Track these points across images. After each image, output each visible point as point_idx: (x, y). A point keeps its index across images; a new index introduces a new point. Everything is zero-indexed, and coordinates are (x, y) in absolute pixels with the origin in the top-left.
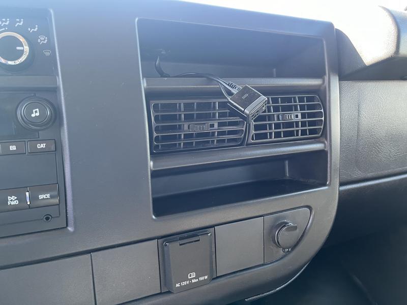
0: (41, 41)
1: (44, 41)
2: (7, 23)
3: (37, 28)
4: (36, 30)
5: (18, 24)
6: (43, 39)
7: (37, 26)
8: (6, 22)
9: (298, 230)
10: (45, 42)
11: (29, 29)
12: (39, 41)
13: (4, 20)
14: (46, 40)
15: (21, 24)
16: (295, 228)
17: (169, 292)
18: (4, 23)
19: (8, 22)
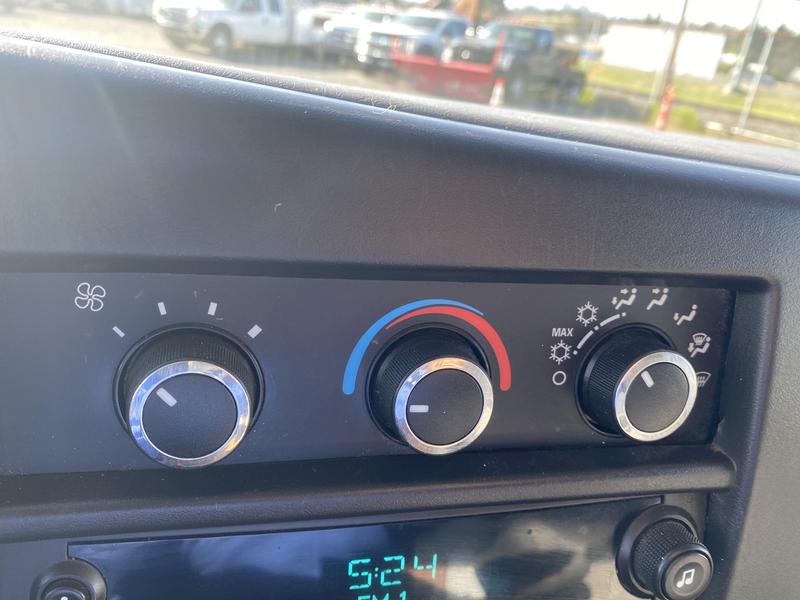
0: (695, 347)
1: (701, 347)
2: (629, 302)
3: (693, 313)
4: (690, 318)
5: (654, 302)
6: (699, 341)
7: (695, 307)
8: (627, 297)
10: (703, 350)
11: (676, 317)
12: (691, 348)
13: (624, 291)
14: (707, 346)
15: (661, 303)
18: (623, 302)
19: (633, 297)
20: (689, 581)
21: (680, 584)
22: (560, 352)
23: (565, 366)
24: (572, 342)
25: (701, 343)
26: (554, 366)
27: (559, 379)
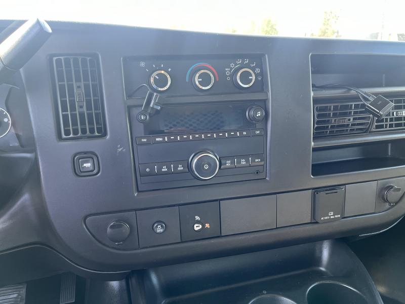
4: (255, 65)
5: (246, 62)
7: (255, 63)
9: (401, 192)
11: (251, 65)
12: (256, 71)
13: (239, 60)
16: (399, 190)
17: (317, 223)
18: (239, 62)
19: (241, 61)
20: (259, 115)
21: (257, 115)
22: (228, 73)
23: (229, 76)
24: (230, 71)
25: (258, 70)
26: (227, 76)
27: (228, 79)
